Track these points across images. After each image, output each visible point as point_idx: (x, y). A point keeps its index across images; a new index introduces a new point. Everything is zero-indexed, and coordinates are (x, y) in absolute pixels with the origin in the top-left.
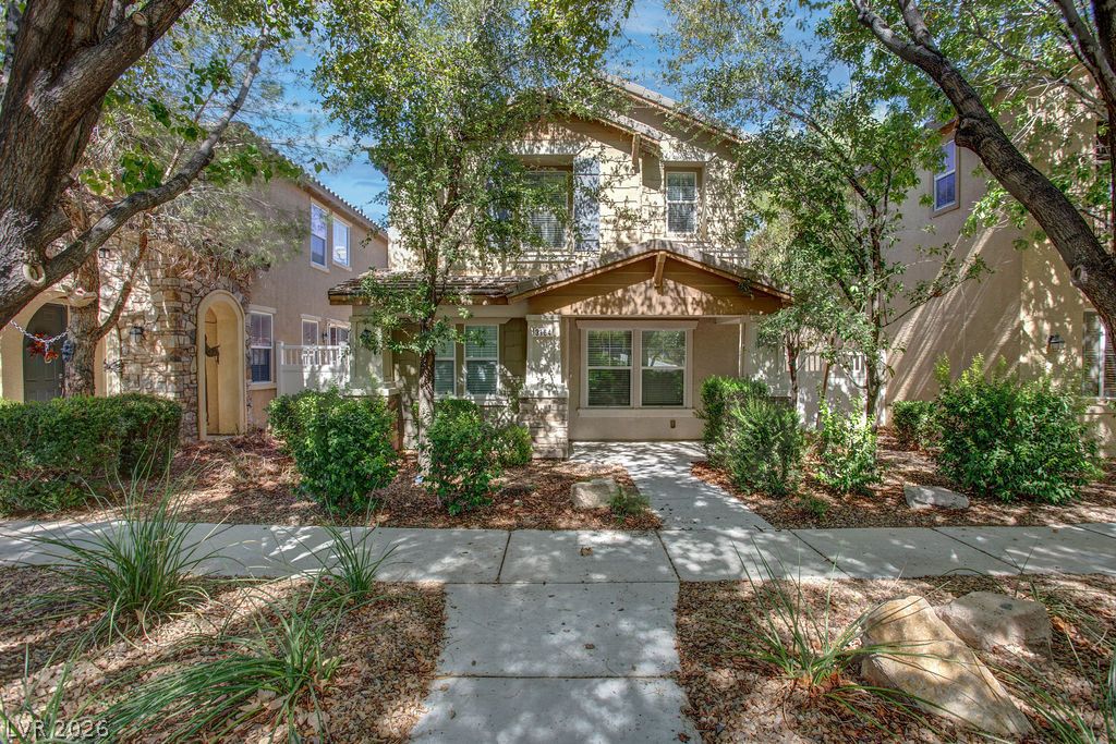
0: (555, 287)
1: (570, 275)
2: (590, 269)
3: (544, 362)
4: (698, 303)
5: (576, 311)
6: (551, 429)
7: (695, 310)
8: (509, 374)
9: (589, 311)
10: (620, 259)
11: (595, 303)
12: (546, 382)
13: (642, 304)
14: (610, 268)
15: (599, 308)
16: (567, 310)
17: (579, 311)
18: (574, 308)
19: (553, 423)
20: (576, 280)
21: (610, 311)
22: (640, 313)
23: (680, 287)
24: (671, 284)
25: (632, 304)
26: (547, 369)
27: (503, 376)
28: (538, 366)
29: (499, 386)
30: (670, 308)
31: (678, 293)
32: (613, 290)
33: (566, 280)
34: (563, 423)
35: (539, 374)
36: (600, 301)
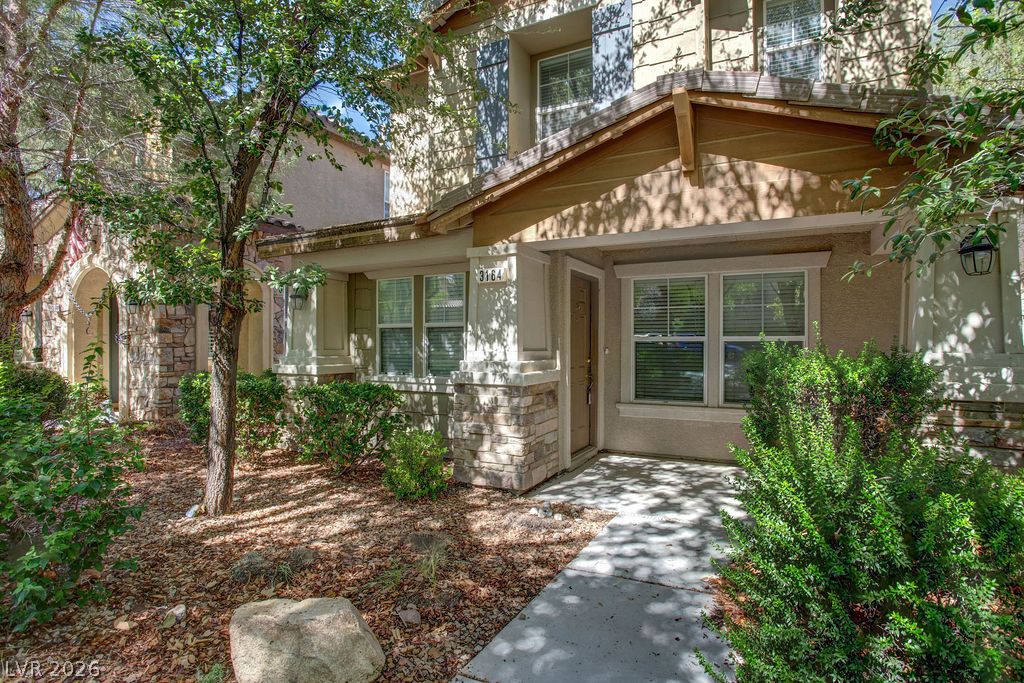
0: (497, 193)
1: (519, 169)
2: (551, 153)
3: (495, 325)
4: (784, 194)
5: (544, 234)
6: (499, 439)
7: (774, 208)
9: (565, 234)
10: (604, 125)
11: (577, 217)
12: (496, 359)
13: (663, 209)
14: (588, 145)
15: (582, 225)
16: (530, 235)
17: (550, 236)
18: (541, 230)
19: (504, 430)
20: (530, 177)
21: (601, 229)
22: (658, 225)
23: (741, 166)
24: (722, 162)
25: (644, 212)
26: (498, 336)
28: (486, 331)
30: (719, 212)
31: (738, 178)
33: (513, 180)
34: (518, 431)
35: (487, 345)
36: (585, 212)
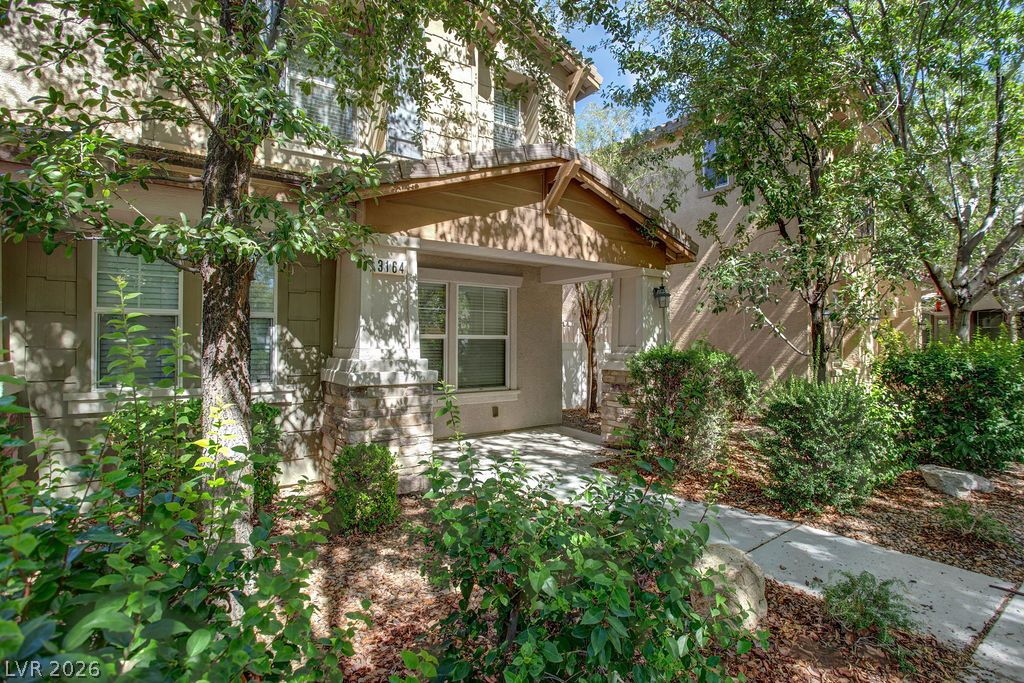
0: (422, 185)
1: (449, 171)
2: (478, 166)
3: (391, 320)
4: (594, 245)
5: (443, 236)
6: (409, 441)
7: (590, 254)
8: (297, 344)
9: (462, 240)
10: (518, 160)
11: (471, 227)
12: (396, 357)
13: (533, 238)
14: (504, 172)
15: (476, 235)
16: (429, 232)
17: (449, 238)
18: (440, 231)
19: (414, 430)
20: (455, 180)
21: (491, 242)
22: (530, 250)
23: (574, 220)
24: (564, 214)
25: (520, 238)
26: (396, 332)
27: (285, 347)
28: (380, 326)
29: (278, 366)
30: (564, 248)
31: (572, 228)
32: (497, 210)
33: (442, 178)
34: (428, 429)
35: (382, 342)
36: (478, 224)
